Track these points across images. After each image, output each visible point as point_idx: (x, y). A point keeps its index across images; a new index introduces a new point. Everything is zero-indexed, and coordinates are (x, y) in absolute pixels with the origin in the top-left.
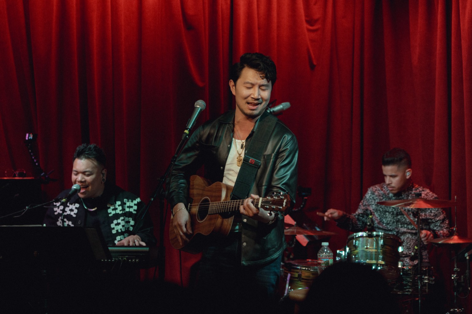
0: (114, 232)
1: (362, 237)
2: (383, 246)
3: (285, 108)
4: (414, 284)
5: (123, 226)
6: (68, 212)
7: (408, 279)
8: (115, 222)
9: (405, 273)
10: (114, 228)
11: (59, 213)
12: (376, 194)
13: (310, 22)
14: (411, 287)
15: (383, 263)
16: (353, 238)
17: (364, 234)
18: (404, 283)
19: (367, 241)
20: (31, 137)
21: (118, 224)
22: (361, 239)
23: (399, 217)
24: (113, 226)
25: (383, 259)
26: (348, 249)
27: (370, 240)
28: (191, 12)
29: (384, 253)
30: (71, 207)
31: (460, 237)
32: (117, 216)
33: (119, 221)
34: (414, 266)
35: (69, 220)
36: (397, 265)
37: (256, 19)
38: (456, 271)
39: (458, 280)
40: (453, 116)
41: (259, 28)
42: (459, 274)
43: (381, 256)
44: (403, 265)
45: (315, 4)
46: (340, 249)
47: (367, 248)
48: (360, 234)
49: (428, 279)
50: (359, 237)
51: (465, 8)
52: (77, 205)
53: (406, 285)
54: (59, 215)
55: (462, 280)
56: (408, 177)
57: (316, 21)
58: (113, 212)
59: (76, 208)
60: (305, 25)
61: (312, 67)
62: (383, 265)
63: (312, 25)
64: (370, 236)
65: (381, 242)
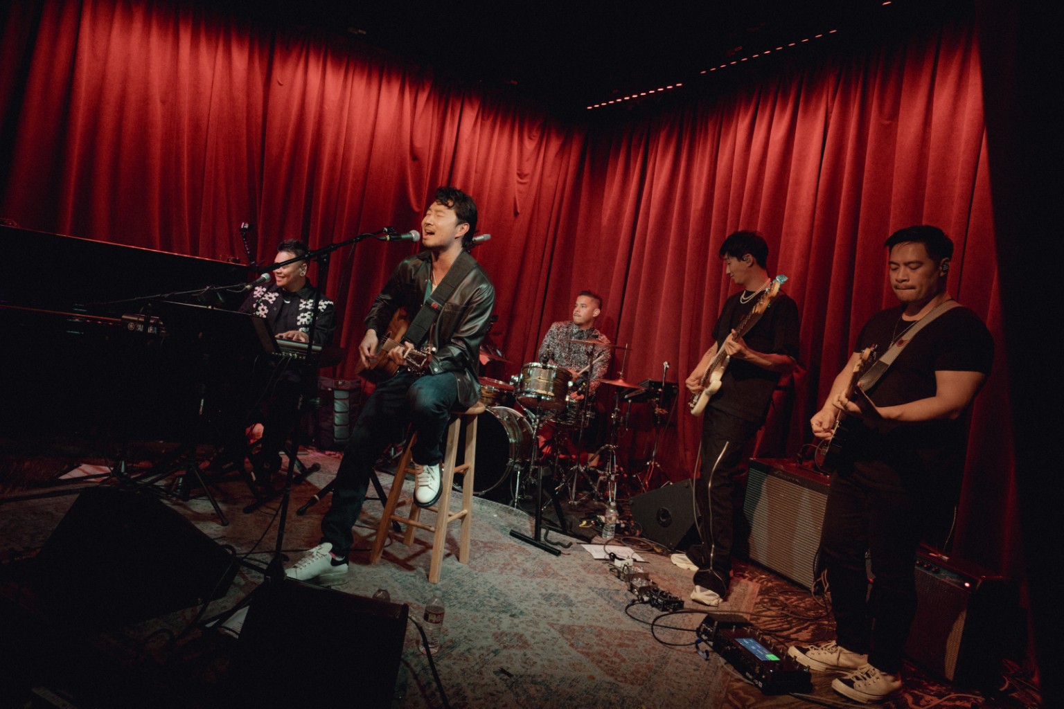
0: (299, 323)
1: (536, 367)
2: (555, 379)
3: (486, 239)
4: (577, 417)
5: (308, 320)
6: (267, 298)
7: (572, 412)
8: (302, 315)
9: (571, 404)
10: (299, 321)
11: (258, 297)
12: (561, 330)
13: (521, 175)
14: (574, 419)
15: (553, 394)
16: (528, 367)
17: (539, 365)
18: (568, 414)
19: (541, 371)
20: (247, 226)
21: (304, 317)
22: (535, 369)
23: (576, 355)
24: (299, 318)
25: (553, 391)
26: (522, 375)
27: (544, 371)
28: (418, 144)
29: (555, 385)
30: (271, 295)
31: (625, 380)
32: (305, 310)
33: (306, 314)
34: (580, 400)
35: (264, 305)
36: (565, 397)
37: (475, 164)
38: (617, 410)
39: (617, 419)
40: (630, 273)
41: (476, 172)
42: (619, 414)
43: (551, 388)
44: (570, 399)
45: (527, 161)
46: (515, 375)
47: (540, 378)
48: (535, 364)
49: (590, 414)
50: (534, 367)
51: (659, 178)
52: (277, 294)
53: (569, 417)
54: (258, 298)
55: (621, 421)
56: (594, 316)
57: (526, 175)
58: (304, 307)
59: (275, 297)
60: (516, 178)
61: (516, 214)
62: (552, 397)
63: (521, 178)
64: (545, 368)
65: (554, 375)
